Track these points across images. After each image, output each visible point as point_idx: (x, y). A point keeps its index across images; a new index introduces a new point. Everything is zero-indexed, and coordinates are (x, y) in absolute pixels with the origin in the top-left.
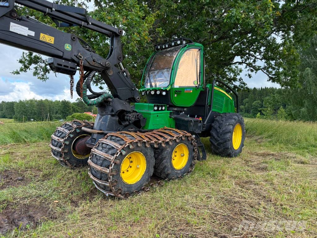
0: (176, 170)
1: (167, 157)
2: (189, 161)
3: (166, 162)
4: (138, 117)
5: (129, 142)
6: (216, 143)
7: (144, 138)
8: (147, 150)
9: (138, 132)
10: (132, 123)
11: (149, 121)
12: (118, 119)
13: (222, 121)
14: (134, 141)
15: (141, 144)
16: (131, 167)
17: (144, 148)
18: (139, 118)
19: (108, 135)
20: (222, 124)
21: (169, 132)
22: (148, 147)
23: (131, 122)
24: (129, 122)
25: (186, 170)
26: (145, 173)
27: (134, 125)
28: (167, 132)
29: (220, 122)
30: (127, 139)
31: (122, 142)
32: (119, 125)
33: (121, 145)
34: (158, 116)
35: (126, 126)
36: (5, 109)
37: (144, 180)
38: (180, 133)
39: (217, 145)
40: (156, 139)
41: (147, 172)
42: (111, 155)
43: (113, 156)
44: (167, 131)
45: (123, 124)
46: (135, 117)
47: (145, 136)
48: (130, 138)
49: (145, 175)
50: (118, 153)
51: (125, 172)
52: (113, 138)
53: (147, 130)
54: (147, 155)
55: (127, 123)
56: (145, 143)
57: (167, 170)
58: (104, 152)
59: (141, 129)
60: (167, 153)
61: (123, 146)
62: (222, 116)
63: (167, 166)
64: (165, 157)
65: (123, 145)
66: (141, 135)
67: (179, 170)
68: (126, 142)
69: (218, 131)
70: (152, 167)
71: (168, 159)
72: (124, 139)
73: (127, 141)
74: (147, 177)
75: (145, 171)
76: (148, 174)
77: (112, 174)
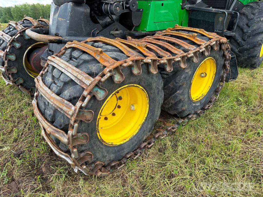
0: (194, 103)
1: (184, 86)
2: (214, 84)
3: (182, 94)
4: (128, 6)
5: (111, 68)
6: (237, 49)
7: (145, 54)
8: (150, 80)
9: (130, 37)
10: (117, 20)
11: (148, 15)
12: (88, 10)
13: (254, 14)
14: (125, 65)
15: (140, 70)
16: (119, 107)
17: (146, 76)
18: (128, 8)
19: (67, 46)
20: (252, 19)
21: (190, 36)
22: (155, 73)
23: (114, 17)
24: (112, 19)
25: (207, 99)
26: (146, 120)
27: (120, 23)
28: (186, 37)
29: (249, 17)
30: (105, 60)
31: (94, 68)
32: (92, 23)
33: (92, 75)
34: (162, 4)
35: (106, 26)
36: (4, 14)
37: (144, 131)
38: (210, 37)
39: (239, 52)
40: (169, 54)
41: (150, 118)
42: (70, 101)
43: (74, 104)
44: (184, 35)
45: (101, 22)
46: (123, 5)
47: (147, 48)
48: (114, 54)
49: (146, 123)
50: (84, 98)
51: (110, 117)
52: (76, 54)
53: (143, 32)
54: (151, 89)
55: (108, 20)
56: (147, 64)
57: (182, 106)
58: (54, 92)
59: (132, 31)
60: (185, 78)
61: (98, 78)
62: (252, 7)
63: (183, 99)
64: (180, 86)
65: (97, 75)
66: (138, 45)
67: (197, 102)
68: (105, 67)
69: (245, 31)
70: (158, 108)
71: (185, 88)
72: (98, 58)
73: (105, 64)
74: (150, 126)
75: (146, 116)
76: (152, 120)
77: (76, 144)
